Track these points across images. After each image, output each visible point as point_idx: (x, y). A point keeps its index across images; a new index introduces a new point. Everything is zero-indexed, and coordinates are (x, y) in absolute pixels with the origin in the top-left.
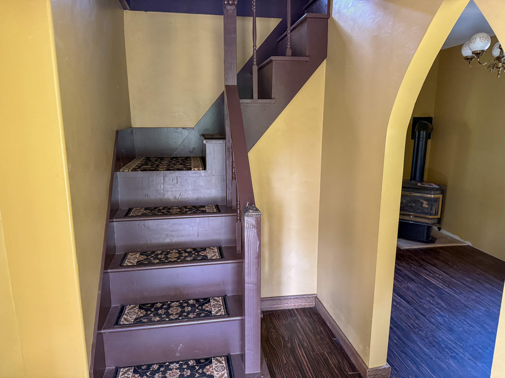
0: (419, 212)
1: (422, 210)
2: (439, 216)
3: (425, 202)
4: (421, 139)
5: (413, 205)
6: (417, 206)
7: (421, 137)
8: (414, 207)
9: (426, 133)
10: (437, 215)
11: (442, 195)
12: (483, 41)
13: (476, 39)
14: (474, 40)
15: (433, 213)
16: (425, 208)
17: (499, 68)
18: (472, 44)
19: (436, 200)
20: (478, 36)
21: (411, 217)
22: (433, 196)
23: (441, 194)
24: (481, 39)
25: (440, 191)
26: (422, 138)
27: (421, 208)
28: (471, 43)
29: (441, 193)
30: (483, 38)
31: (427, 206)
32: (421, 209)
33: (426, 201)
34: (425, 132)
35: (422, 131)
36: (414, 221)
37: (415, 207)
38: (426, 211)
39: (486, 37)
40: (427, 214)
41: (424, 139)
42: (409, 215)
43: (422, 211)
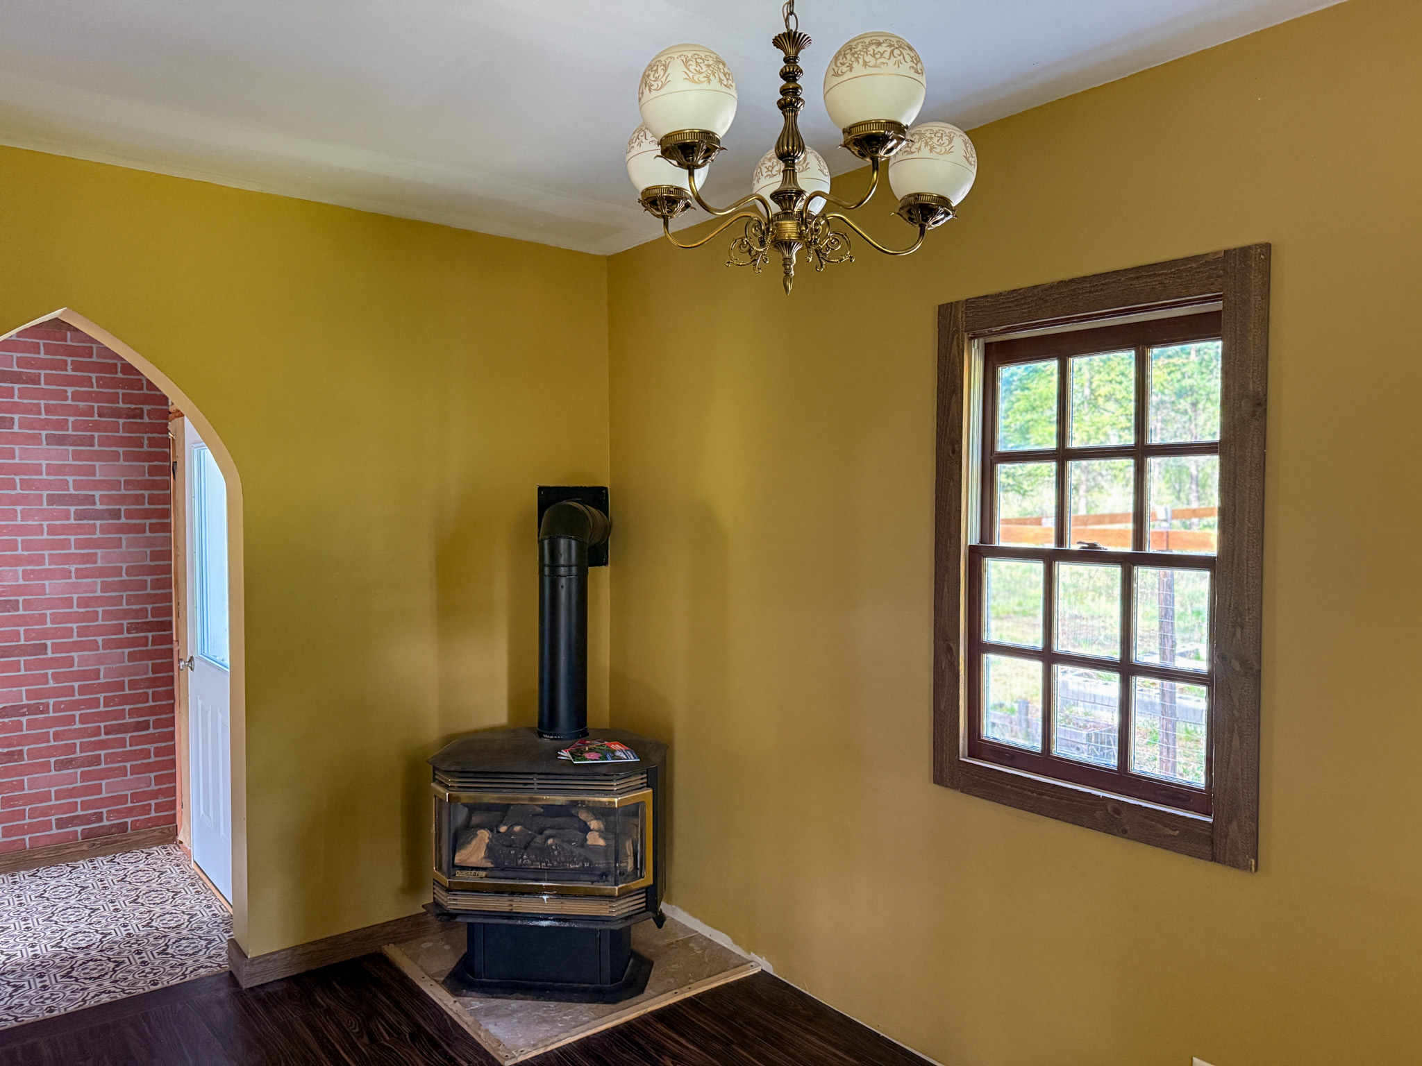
0: (572, 869)
1: (587, 860)
2: (648, 880)
3: (594, 824)
4: (563, 571)
5: (550, 841)
6: (565, 846)
7: (562, 561)
8: (553, 850)
9: (577, 545)
10: (641, 877)
11: (650, 791)
12: (700, 82)
13: (666, 67)
14: (661, 72)
15: (627, 866)
16: (594, 849)
17: (788, 245)
18: (654, 93)
19: (633, 811)
20: (675, 56)
21: (545, 897)
22: (619, 802)
23: (648, 786)
24: (691, 68)
25: (642, 774)
26: (564, 566)
27: (581, 851)
28: (650, 90)
29: (645, 780)
30: (697, 64)
31: (602, 842)
32: (580, 855)
33: (596, 819)
34: (573, 543)
35: (560, 537)
36: (558, 918)
37: (559, 853)
38: (601, 864)
39: (711, 62)
40: (603, 876)
41: (574, 569)
42: (535, 892)
43: (586, 865)
